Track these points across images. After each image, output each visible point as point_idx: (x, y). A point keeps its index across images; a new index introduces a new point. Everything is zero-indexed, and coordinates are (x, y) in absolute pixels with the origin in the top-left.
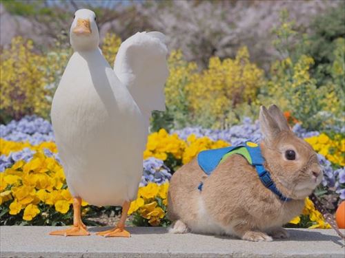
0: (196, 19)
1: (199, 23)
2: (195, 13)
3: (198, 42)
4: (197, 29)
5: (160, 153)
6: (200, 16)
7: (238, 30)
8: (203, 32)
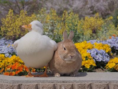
0: (58, 4)
1: (60, 5)
2: (58, 2)
3: (59, 12)
4: (59, 8)
5: (86, 49)
6: (60, 3)
7: (73, 8)
8: (61, 8)
